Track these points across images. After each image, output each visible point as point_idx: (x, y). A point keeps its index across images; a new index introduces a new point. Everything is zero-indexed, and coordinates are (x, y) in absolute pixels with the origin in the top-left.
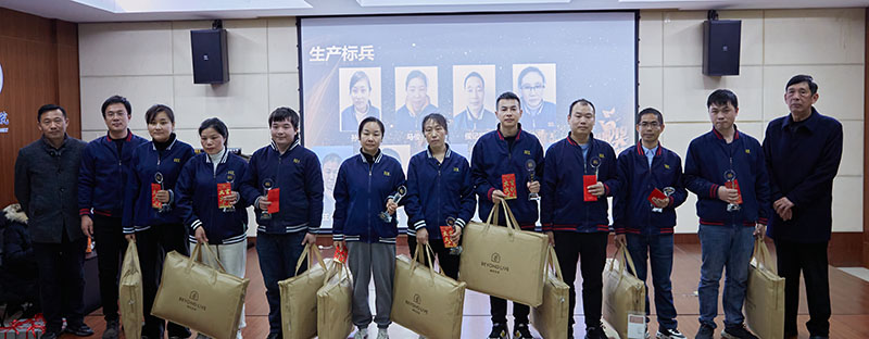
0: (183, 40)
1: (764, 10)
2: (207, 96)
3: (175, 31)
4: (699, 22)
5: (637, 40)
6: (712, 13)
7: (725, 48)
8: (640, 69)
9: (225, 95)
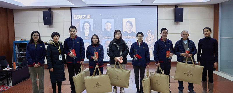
0: (41, 13)
1: (189, 5)
2: (47, 28)
3: (39, 11)
4: (173, 8)
5: (158, 13)
6: (176, 6)
7: (179, 15)
8: (158, 20)
9: (52, 27)
